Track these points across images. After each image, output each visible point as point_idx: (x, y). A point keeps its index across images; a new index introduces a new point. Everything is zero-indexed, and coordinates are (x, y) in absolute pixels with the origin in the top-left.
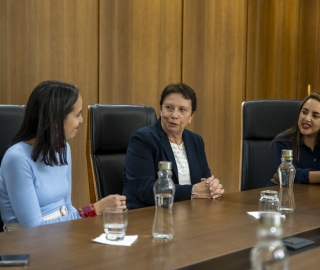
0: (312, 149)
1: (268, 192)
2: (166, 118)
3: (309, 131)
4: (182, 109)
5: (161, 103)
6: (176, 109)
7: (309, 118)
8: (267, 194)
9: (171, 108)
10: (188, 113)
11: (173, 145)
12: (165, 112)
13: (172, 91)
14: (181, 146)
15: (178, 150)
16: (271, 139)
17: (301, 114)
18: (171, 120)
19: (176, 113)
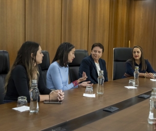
2: (94, 55)
4: (99, 52)
5: (92, 49)
7: (137, 54)
9: (95, 51)
10: (101, 53)
11: (96, 63)
12: (93, 53)
13: (96, 46)
14: (98, 64)
15: (97, 65)
16: (125, 61)
19: (97, 53)
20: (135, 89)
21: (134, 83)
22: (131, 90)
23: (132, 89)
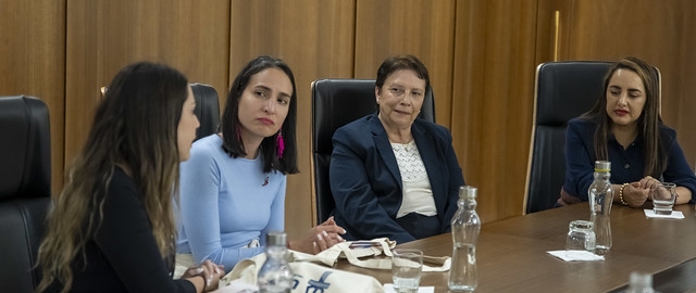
0: (625, 148)
1: (580, 222)
2: (392, 106)
3: (626, 119)
4: (414, 93)
6: (408, 91)
7: (624, 99)
8: (580, 226)
9: (398, 90)
10: (421, 99)
13: (402, 67)
17: (609, 95)
18: (399, 107)
20: (596, 264)
21: (590, 236)
22: (579, 266)
23: (583, 263)
